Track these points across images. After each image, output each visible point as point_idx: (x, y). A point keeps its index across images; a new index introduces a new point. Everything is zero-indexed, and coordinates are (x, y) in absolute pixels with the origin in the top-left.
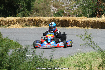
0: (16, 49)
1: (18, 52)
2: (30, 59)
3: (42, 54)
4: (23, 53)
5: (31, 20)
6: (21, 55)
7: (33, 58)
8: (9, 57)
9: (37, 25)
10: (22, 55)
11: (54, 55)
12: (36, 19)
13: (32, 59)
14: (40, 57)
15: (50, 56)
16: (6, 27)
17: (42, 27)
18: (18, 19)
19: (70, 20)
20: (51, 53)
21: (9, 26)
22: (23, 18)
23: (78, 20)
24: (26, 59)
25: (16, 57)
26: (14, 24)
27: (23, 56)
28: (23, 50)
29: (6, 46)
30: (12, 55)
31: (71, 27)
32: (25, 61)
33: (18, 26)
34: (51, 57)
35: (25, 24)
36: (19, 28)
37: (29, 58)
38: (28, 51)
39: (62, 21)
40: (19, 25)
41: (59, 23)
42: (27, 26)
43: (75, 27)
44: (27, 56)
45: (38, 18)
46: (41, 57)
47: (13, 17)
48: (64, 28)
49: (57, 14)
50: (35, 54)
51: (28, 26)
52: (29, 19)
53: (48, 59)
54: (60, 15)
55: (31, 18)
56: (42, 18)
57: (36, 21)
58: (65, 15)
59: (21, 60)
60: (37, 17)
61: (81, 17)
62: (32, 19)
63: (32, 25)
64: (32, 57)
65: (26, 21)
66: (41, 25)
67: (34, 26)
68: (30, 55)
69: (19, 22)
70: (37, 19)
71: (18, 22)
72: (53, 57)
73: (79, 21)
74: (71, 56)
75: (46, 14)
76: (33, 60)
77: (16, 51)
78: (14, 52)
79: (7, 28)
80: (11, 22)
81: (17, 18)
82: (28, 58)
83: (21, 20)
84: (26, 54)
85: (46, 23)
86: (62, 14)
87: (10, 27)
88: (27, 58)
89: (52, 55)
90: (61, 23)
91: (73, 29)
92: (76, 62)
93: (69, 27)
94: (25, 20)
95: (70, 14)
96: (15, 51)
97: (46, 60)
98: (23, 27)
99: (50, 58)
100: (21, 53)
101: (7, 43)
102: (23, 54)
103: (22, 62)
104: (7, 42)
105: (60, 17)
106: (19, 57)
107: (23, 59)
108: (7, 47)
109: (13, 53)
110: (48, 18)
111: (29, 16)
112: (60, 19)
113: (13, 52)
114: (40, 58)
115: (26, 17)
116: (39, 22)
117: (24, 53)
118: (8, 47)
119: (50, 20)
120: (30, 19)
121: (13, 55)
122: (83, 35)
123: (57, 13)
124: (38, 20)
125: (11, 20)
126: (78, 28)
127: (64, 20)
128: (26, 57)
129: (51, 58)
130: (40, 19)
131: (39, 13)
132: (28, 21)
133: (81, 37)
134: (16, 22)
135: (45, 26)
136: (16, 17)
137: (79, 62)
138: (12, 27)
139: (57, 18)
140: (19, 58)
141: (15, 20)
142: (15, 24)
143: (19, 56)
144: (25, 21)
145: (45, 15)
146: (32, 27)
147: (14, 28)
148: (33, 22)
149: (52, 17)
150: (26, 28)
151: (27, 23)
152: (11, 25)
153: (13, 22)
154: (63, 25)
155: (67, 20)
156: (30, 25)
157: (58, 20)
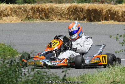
0: (5, 59)
1: (9, 64)
2: (28, 77)
4: (17, 65)
5: (35, 9)
6: (13, 69)
7: (34, 74)
9: (45, 17)
10: (15, 69)
12: (44, 8)
13: (31, 77)
15: (63, 72)
17: (54, 21)
18: (14, 8)
19: (102, 10)
22: (23, 5)
23: (116, 9)
24: (21, 75)
25: (4, 73)
26: (7, 15)
27: (16, 71)
28: (17, 61)
31: (104, 22)
32: (20, 79)
33: (14, 19)
35: (26, 17)
36: (16, 24)
37: (28, 75)
39: (88, 10)
40: (16, 17)
41: (84, 15)
42: (28, 19)
43: (111, 22)
44: (23, 70)
47: (5, 4)
48: (93, 23)
51: (31, 20)
52: (32, 8)
53: (59, 77)
54: (87, 1)
55: (35, 5)
56: (55, 5)
57: (45, 12)
58: (96, 1)
59: (12, 78)
60: (47, 4)
61: (121, 5)
62: (38, 8)
63: (37, 18)
64: (32, 73)
65: (28, 10)
66: (54, 17)
67: (42, 19)
69: (15, 12)
70: (46, 8)
72: (68, 73)
73: (118, 12)
74: (101, 72)
76: (34, 78)
80: (2, 12)
82: (25, 74)
83: (18, 8)
85: (61, 15)
88: (23, 74)
90: (87, 15)
91: (107, 25)
92: (110, 81)
93: (100, 21)
94: (26, 10)
96: (4, 62)
97: (55, 78)
98: (22, 20)
99: (63, 75)
100: (13, 66)
102: (17, 67)
103: (15, 81)
105: (85, 4)
106: (9, 72)
107: (16, 76)
110: (65, 6)
112: (86, 8)
114: (45, 74)
115: (29, 5)
116: (49, 12)
117: (17, 66)
119: (68, 9)
120: (35, 8)
122: (121, 36)
124: (48, 9)
125: (2, 9)
126: (116, 22)
127: (93, 9)
128: (21, 73)
129: (65, 76)
130: (51, 8)
132: (30, 11)
133: (117, 39)
134: (10, 12)
135: (60, 19)
136: (11, 3)
137: (114, 82)
138: (4, 21)
139: (81, 5)
140: (10, 75)
141: (9, 9)
142: (8, 15)
144: (25, 11)
146: (38, 22)
147: (7, 23)
148: (39, 13)
149: (72, 4)
150: (27, 23)
151: (30, 15)
152: (3, 17)
153: (5, 13)
154: (91, 18)
155: (97, 9)
156: (34, 18)
157: (82, 10)
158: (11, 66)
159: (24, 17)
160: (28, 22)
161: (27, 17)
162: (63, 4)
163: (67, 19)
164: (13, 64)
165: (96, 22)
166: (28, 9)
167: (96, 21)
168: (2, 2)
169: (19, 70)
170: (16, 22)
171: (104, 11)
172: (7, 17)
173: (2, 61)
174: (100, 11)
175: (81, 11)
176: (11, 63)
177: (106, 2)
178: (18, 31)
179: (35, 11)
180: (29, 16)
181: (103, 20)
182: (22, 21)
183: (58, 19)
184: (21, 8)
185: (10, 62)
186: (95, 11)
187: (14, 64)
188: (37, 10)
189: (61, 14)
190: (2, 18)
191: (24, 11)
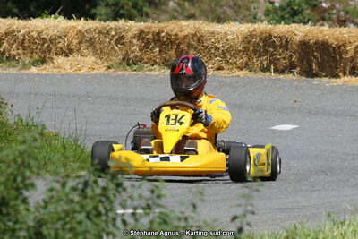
0: (68, 176)
1: (77, 193)
3: (194, 206)
4: (101, 195)
5: (150, 36)
7: (151, 222)
8: (32, 217)
10: (95, 208)
11: (253, 213)
12: (176, 35)
14: (186, 219)
15: (235, 218)
16: (25, 66)
18: (88, 31)
19: (344, 45)
20: (240, 205)
21: (43, 61)
22: (113, 24)
25: (63, 218)
26: (67, 52)
27: (99, 214)
29: (19, 160)
30: (46, 204)
31: (347, 78)
33: (86, 64)
34: (237, 222)
35: (121, 57)
36: (94, 76)
38: (125, 189)
39: (304, 45)
40: (93, 58)
41: (291, 56)
42: (129, 65)
44: (120, 212)
45: (185, 27)
46: (189, 220)
47: (61, 18)
48: (316, 81)
49: (281, 13)
50: (159, 206)
51: (135, 67)
52: (141, 32)
54: (296, 18)
55: (150, 26)
56: (206, 27)
58: (324, 19)
60: (184, 23)
62: (158, 34)
63: (155, 63)
64: (145, 221)
65: (127, 39)
68: (135, 209)
69: (91, 42)
70: (181, 34)
71: (89, 42)
72: (249, 224)
74: (342, 223)
75: (229, 11)
77: (67, 189)
78: (54, 193)
79: (34, 70)
80: (53, 41)
81: (81, 24)
82: (124, 222)
83: (100, 32)
84: (116, 205)
85: (223, 55)
86: (308, 11)
87: (46, 69)
88: (119, 222)
89: (245, 215)
93: (337, 76)
94: (122, 38)
95: (347, 13)
96: (64, 185)
98: (109, 68)
100: (92, 198)
101: (22, 148)
102: (101, 201)
104: (24, 142)
105: (294, 26)
107: (97, 226)
108: (23, 163)
109: (52, 197)
110: (236, 30)
111: (143, 16)
112: (297, 39)
113: (51, 190)
115: (130, 23)
116: (190, 46)
117: (103, 199)
118: (29, 167)
119: (246, 38)
120: (148, 33)
121: (51, 208)
123: (282, 8)
124: (185, 37)
125: (53, 32)
127: (317, 43)
128: (114, 220)
129: (240, 230)
130: (195, 35)
131: (193, 5)
132: (135, 41)
134: (75, 42)
135: (220, 68)
136: (79, 18)
138: (58, 67)
139: (282, 29)
140: (80, 223)
141: (73, 34)
142: (71, 51)
143: (80, 212)
144: (120, 40)
145: (224, 13)
146: (157, 73)
147: (67, 74)
148: (160, 47)
149: (256, 26)
150: (123, 75)
151: (133, 52)
152: (55, 57)
153: (60, 45)
154: (311, 66)
155: (331, 41)
156: (146, 63)
157: (285, 43)
158: (85, 197)
159: (117, 58)
160: (128, 72)
161: (123, 59)
162: (232, 24)
163: (241, 69)
164: (89, 192)
165: (326, 79)
166: (130, 34)
167: (326, 76)
168: (51, 14)
169: (107, 211)
170: (93, 72)
171: (351, 48)
172: (67, 56)
173: (58, 181)
174: (339, 47)
175: (281, 46)
176: (83, 190)
177: (353, 22)
178: (99, 97)
179: (148, 43)
180: (132, 56)
181: (345, 74)
182: (112, 70)
183: (216, 66)
184: (108, 33)
185: (80, 186)
186: (323, 47)
187: (93, 191)
188: (154, 40)
189: (223, 53)
190: (52, 59)
191: (117, 42)
